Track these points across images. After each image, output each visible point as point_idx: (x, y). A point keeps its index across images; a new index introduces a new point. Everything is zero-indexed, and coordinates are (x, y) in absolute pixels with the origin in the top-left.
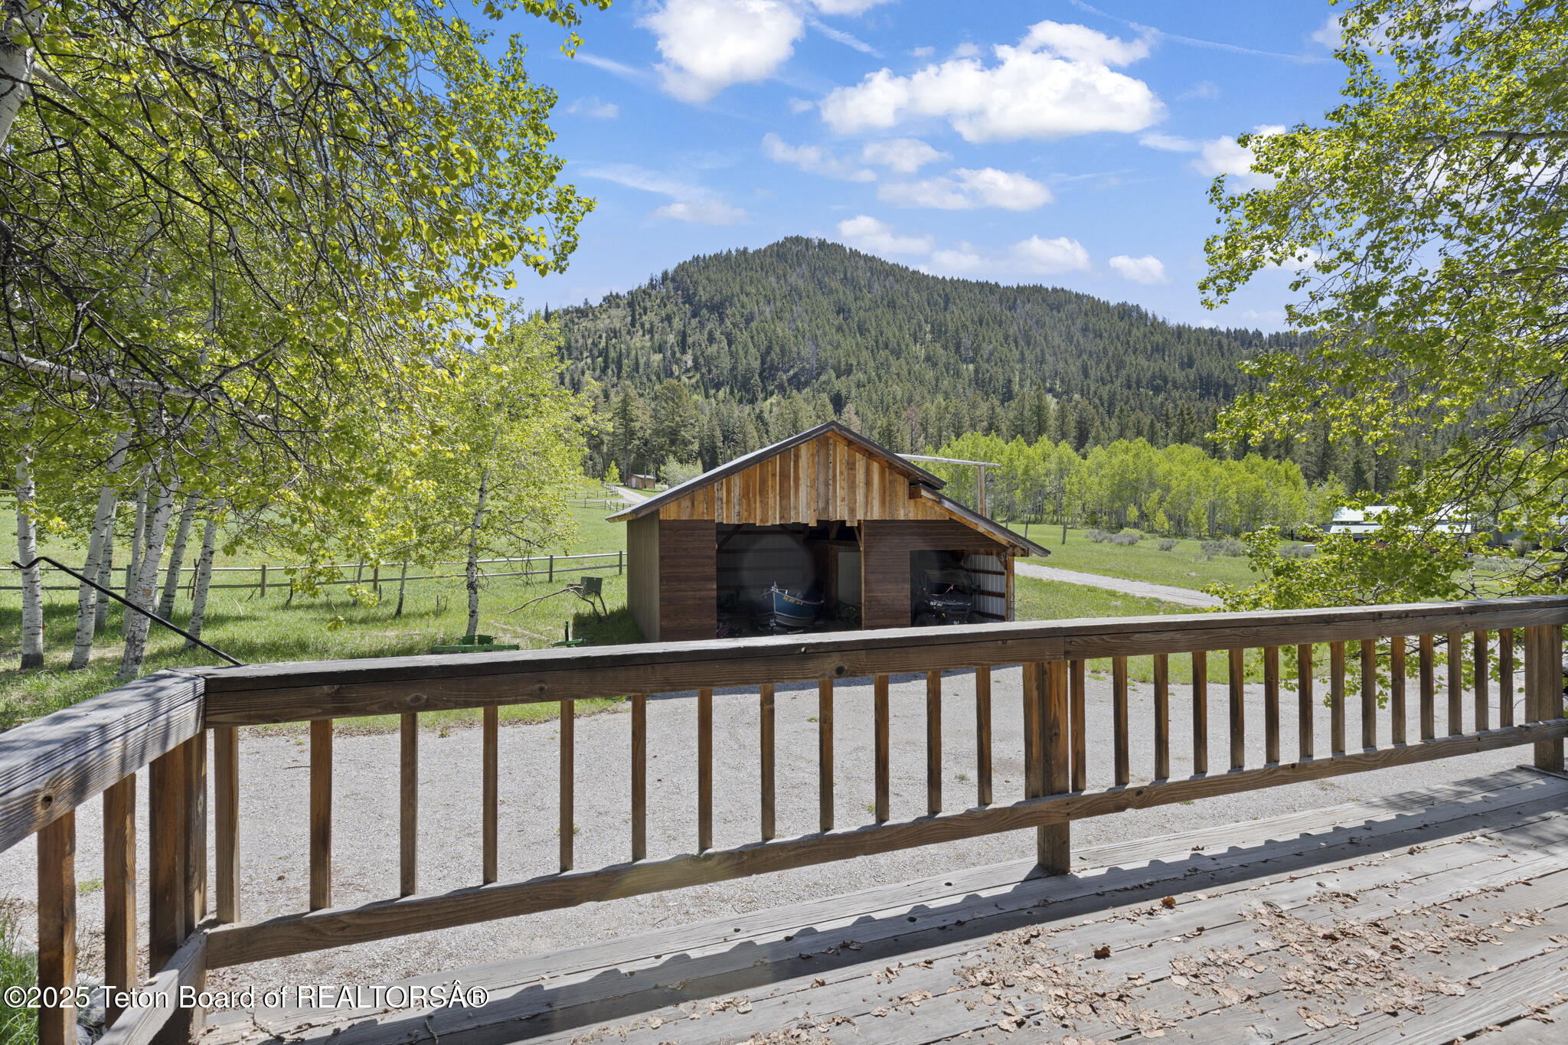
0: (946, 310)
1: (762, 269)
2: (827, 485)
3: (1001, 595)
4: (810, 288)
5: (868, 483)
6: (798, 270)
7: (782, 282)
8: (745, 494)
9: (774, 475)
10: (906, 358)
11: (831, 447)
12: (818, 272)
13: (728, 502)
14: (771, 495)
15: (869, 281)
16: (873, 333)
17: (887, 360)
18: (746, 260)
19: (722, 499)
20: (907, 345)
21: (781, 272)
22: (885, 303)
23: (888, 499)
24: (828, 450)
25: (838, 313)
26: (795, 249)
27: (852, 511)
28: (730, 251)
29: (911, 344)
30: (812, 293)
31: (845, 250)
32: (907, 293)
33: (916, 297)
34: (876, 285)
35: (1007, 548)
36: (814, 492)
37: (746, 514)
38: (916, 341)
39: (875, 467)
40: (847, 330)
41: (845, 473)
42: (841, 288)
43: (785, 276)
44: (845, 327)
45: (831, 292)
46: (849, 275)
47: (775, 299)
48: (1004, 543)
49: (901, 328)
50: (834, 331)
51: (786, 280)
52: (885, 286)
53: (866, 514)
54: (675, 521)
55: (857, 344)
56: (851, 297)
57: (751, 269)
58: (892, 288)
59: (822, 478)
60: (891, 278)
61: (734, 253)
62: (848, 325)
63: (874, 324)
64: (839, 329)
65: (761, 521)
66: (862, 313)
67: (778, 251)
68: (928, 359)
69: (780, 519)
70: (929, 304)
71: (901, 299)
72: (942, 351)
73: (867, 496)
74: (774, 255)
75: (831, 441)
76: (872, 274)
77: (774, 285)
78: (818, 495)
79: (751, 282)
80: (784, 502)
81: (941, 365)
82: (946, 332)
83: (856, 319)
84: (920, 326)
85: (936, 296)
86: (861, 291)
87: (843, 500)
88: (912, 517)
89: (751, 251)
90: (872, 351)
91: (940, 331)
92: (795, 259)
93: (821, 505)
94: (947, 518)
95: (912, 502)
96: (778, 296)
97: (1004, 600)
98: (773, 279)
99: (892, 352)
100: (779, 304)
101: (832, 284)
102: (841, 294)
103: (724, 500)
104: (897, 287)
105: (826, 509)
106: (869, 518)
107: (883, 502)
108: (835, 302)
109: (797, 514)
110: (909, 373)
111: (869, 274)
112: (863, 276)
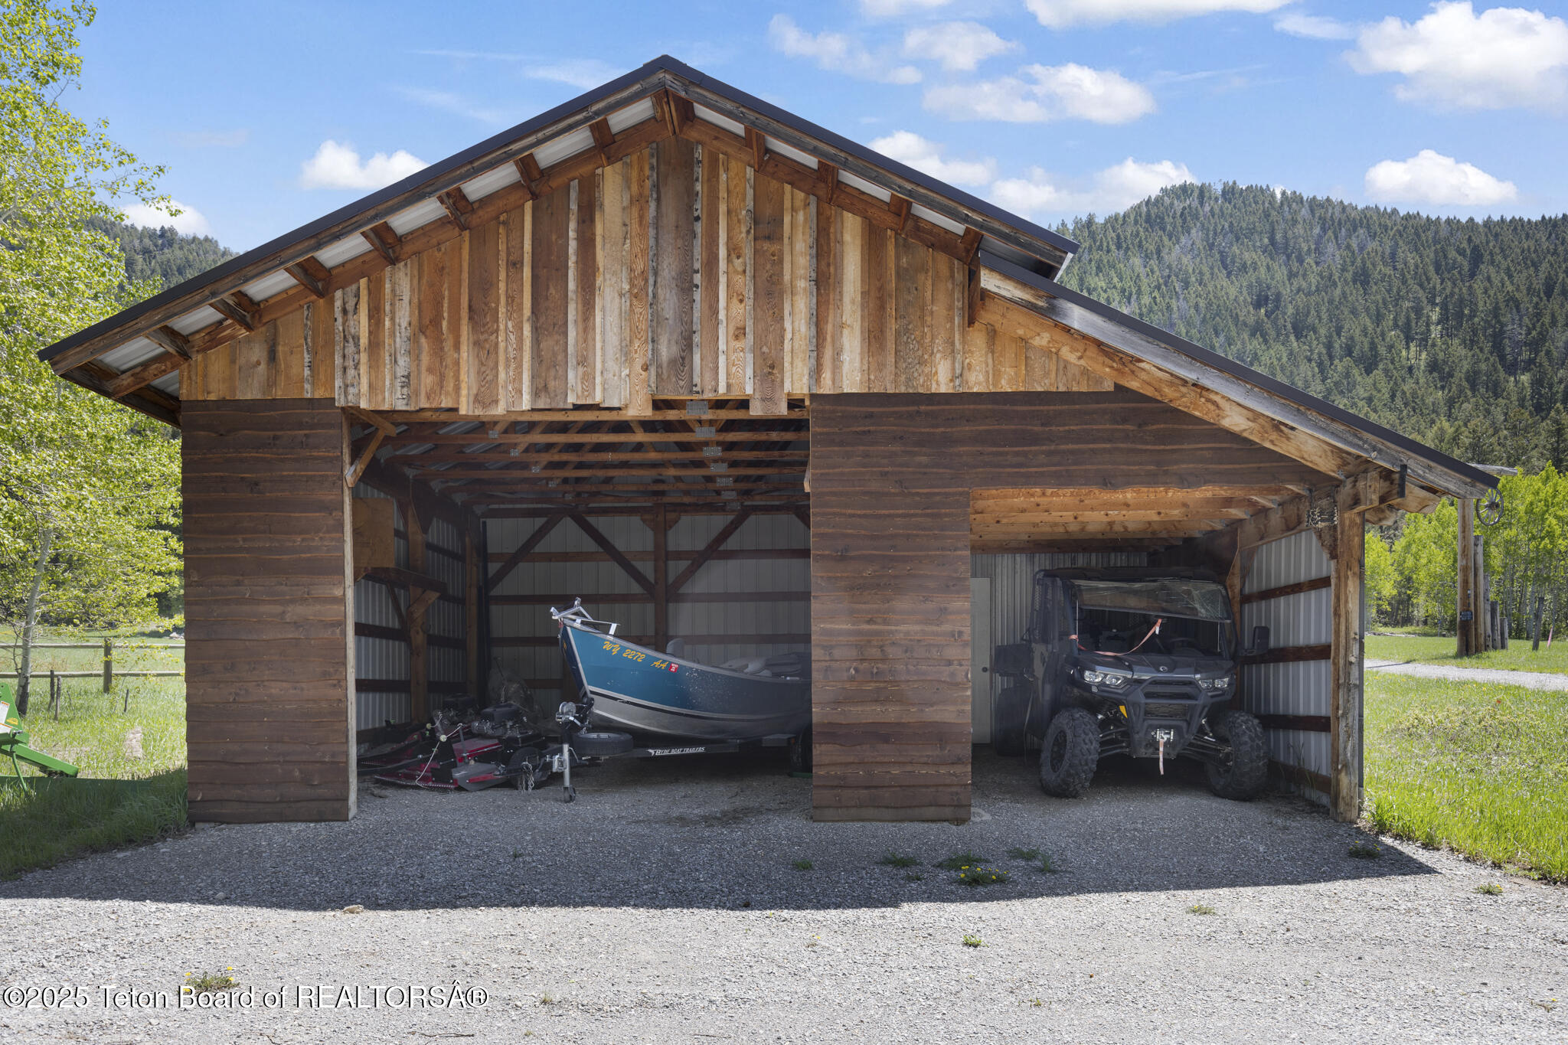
0: (1472, 275)
1: (1119, 247)
2: (686, 288)
3: (1321, 652)
4: (1205, 269)
5: (825, 281)
6: (1183, 240)
7: (1153, 263)
8: (428, 324)
9: (515, 265)
10: (1386, 371)
11: (699, 171)
12: (1220, 239)
13: (375, 345)
14: (504, 323)
15: (1318, 243)
16: (1323, 331)
17: (1347, 375)
18: (1092, 235)
19: (356, 339)
20: (1391, 347)
21: (1152, 248)
22: (1349, 276)
23: (892, 326)
24: (691, 180)
25: (1258, 305)
26: (1179, 206)
27: (769, 369)
28: (1063, 224)
29: (1400, 345)
30: (1207, 276)
31: (1273, 195)
32: (1393, 255)
33: (1412, 259)
34: (1331, 248)
35: (1337, 484)
36: (642, 312)
37: (428, 381)
38: (1409, 339)
39: (851, 230)
40: (1273, 333)
41: (748, 251)
42: (1263, 260)
43: (1159, 252)
44: (1268, 326)
45: (1244, 268)
46: (1279, 237)
47: (1139, 292)
48: (1326, 465)
49: (1378, 319)
50: (1246, 336)
51: (1160, 258)
52: (1348, 247)
53: (817, 372)
54: (222, 403)
55: (1291, 353)
56: (1281, 273)
57: (1100, 248)
58: (1362, 249)
59: (669, 268)
60: (1361, 231)
61: (1071, 227)
62: (1275, 323)
63: (1325, 316)
64: (1257, 330)
65: (477, 400)
66: (1301, 299)
67: (1148, 215)
68: (1433, 366)
69: (536, 393)
70: (1437, 271)
71: (1380, 267)
72: (1462, 351)
73: (819, 321)
74: (1142, 221)
75: (699, 152)
76: (1324, 230)
77: (1142, 271)
78: (656, 320)
79: (1099, 269)
80: (547, 344)
81: (1459, 375)
82: (1472, 316)
83: (1290, 310)
84: (1418, 311)
85: (1452, 254)
86: (1301, 261)
87: (740, 333)
88: (977, 382)
89: (1100, 220)
90: (1320, 365)
91: (1460, 315)
92: (1179, 221)
93: (667, 350)
94: (1108, 386)
95: (978, 338)
96: (1144, 288)
97: (1324, 667)
98: (1137, 261)
99: (1358, 361)
100: (1146, 300)
101: (1246, 255)
102: (1263, 270)
103: (364, 341)
104: (1372, 245)
105: (682, 362)
106: (827, 388)
107: (874, 338)
108: (1250, 286)
109: (588, 378)
110: (1393, 397)
111: (1317, 230)
112: (1303, 236)
